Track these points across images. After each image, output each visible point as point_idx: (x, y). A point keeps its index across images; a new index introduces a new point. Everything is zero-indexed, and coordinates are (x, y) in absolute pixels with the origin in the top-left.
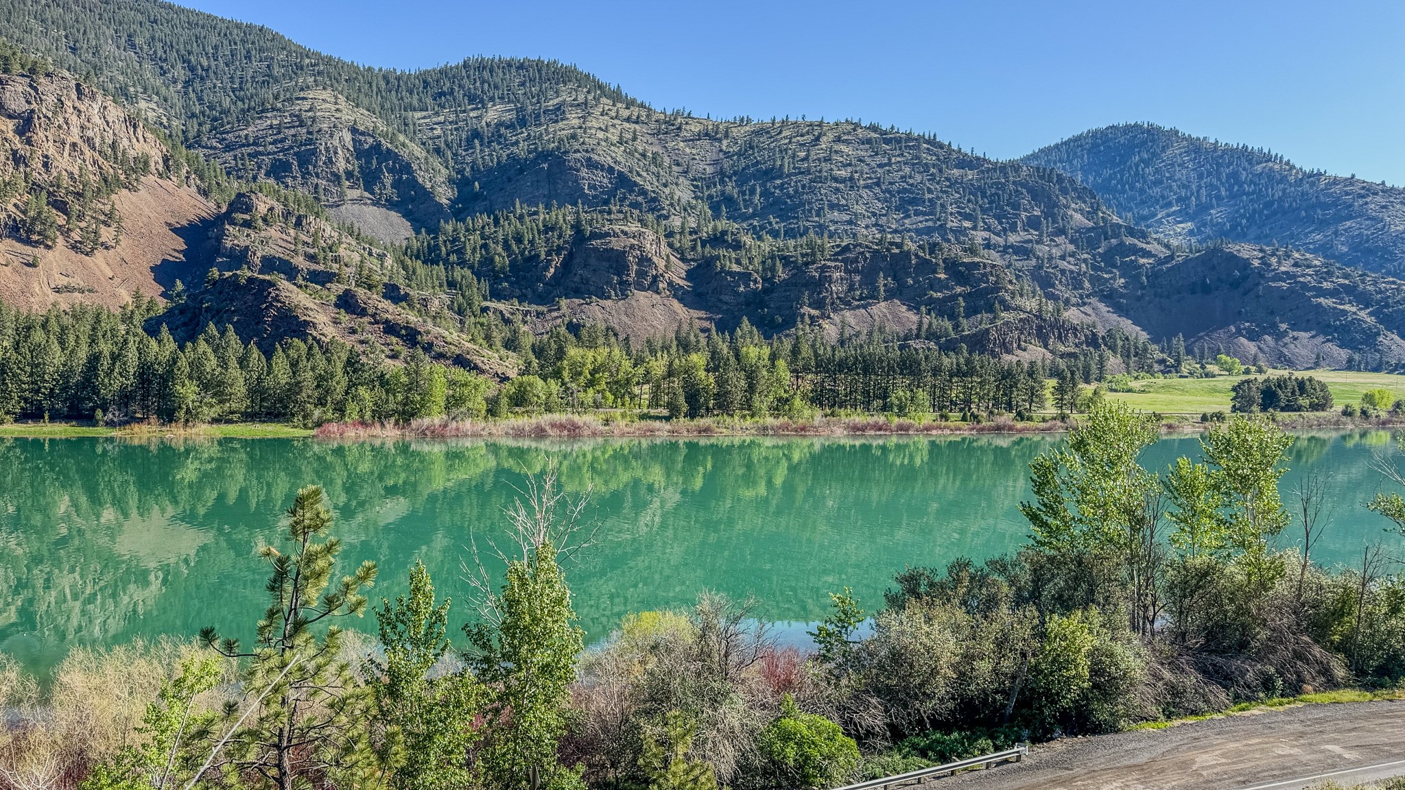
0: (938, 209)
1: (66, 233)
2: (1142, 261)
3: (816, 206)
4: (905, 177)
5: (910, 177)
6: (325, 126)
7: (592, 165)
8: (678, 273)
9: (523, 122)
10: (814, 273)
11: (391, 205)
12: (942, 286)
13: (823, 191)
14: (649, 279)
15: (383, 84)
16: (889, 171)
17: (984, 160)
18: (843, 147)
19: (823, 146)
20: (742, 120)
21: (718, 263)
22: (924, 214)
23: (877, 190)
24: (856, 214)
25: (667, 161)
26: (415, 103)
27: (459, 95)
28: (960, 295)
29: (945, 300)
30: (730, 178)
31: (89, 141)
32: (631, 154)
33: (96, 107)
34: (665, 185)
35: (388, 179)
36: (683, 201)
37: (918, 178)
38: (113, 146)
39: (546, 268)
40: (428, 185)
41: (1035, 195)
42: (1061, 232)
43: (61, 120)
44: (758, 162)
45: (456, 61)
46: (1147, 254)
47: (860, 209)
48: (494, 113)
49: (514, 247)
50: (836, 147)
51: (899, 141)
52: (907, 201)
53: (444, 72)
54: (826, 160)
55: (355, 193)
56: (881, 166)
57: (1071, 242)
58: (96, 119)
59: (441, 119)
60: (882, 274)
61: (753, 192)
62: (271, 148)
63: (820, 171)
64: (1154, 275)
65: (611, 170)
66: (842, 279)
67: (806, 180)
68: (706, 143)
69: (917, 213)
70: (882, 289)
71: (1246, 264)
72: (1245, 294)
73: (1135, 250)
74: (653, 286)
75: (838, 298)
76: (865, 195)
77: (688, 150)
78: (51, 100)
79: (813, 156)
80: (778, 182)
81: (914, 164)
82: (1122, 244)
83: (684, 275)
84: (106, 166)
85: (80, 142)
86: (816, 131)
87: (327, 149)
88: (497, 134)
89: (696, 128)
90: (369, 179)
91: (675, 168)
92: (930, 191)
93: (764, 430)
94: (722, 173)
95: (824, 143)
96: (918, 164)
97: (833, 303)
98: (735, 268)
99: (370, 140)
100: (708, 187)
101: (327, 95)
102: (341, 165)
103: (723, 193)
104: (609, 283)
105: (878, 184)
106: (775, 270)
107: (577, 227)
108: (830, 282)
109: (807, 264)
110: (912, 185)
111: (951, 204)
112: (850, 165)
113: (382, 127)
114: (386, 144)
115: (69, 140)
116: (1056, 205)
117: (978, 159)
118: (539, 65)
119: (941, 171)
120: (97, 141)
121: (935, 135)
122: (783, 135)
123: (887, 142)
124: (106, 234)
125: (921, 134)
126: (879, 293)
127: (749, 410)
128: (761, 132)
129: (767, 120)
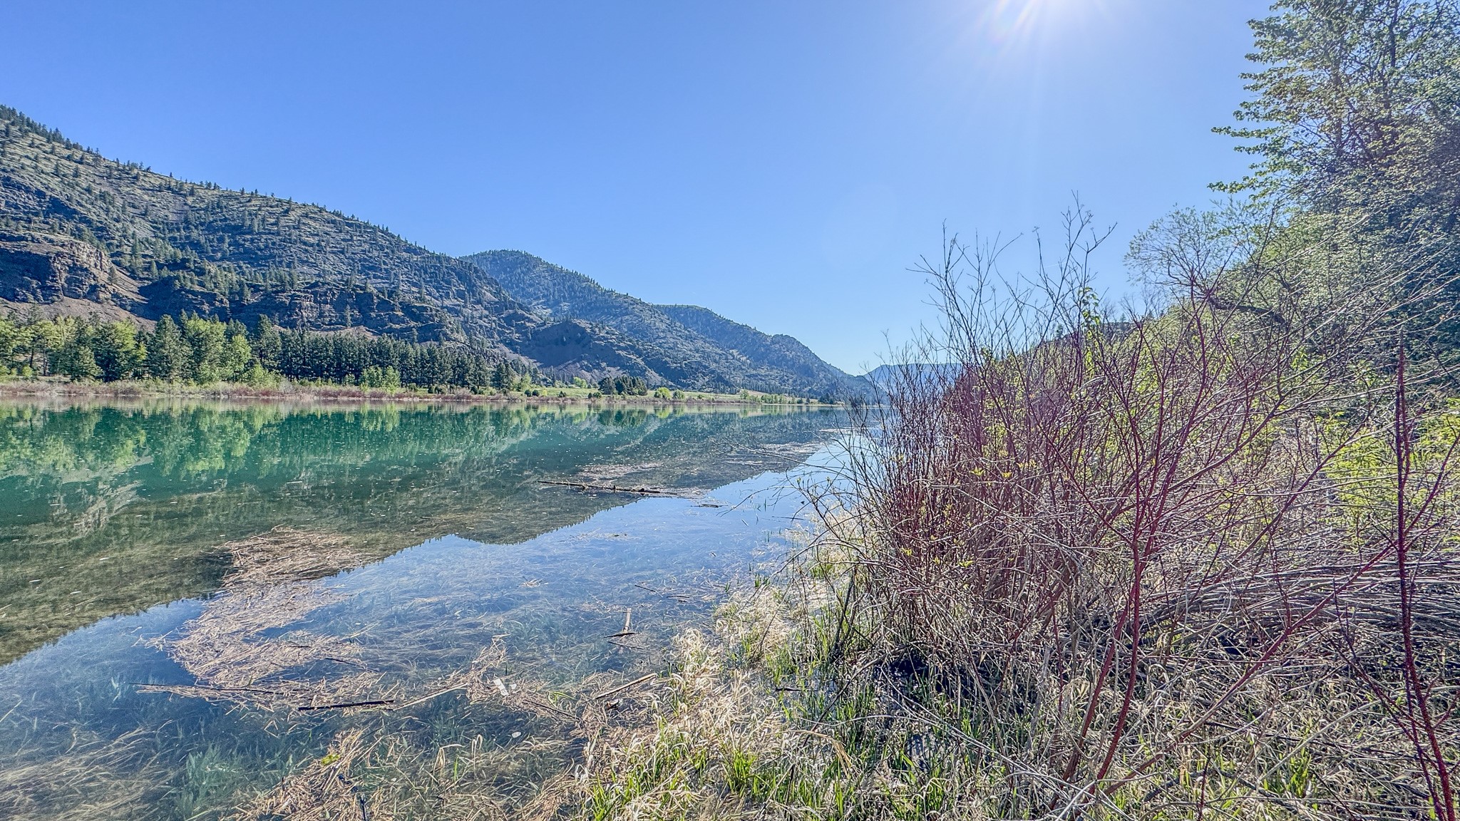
0: (393, 276)
2: (528, 324)
4: (365, 251)
5: (369, 251)
10: (284, 300)
12: (399, 320)
13: (292, 250)
16: (351, 245)
18: (311, 222)
19: (292, 218)
21: (178, 283)
22: (382, 278)
23: (342, 256)
24: (324, 271)
25: (119, 202)
28: (413, 327)
29: (402, 330)
32: (71, 186)
36: (138, 237)
37: (376, 253)
41: (461, 277)
42: (479, 302)
46: (530, 321)
47: (328, 267)
50: (304, 221)
51: (359, 226)
52: (369, 267)
54: (294, 228)
56: (343, 240)
57: (486, 309)
60: (348, 307)
63: (290, 235)
64: (535, 333)
66: (311, 307)
67: (276, 239)
68: (168, 194)
69: (375, 277)
70: (349, 318)
71: (583, 330)
72: (584, 346)
73: (523, 317)
74: (92, 295)
75: (309, 322)
76: (332, 259)
77: (146, 197)
79: (282, 222)
80: (249, 237)
82: (516, 312)
83: (136, 290)
86: (285, 207)
89: (154, 181)
92: (385, 263)
93: (215, 396)
94: (187, 222)
95: (293, 215)
96: (374, 243)
97: (303, 325)
98: (197, 288)
100: (170, 231)
104: (25, 286)
105: (342, 252)
108: (300, 308)
109: (277, 292)
110: (371, 257)
111: (402, 274)
112: (317, 235)
116: (474, 285)
117: (420, 248)
119: (393, 251)
121: (387, 228)
122: (253, 203)
123: (348, 224)
125: (377, 226)
126: (346, 320)
127: (196, 376)
128: (230, 197)
129: (237, 190)
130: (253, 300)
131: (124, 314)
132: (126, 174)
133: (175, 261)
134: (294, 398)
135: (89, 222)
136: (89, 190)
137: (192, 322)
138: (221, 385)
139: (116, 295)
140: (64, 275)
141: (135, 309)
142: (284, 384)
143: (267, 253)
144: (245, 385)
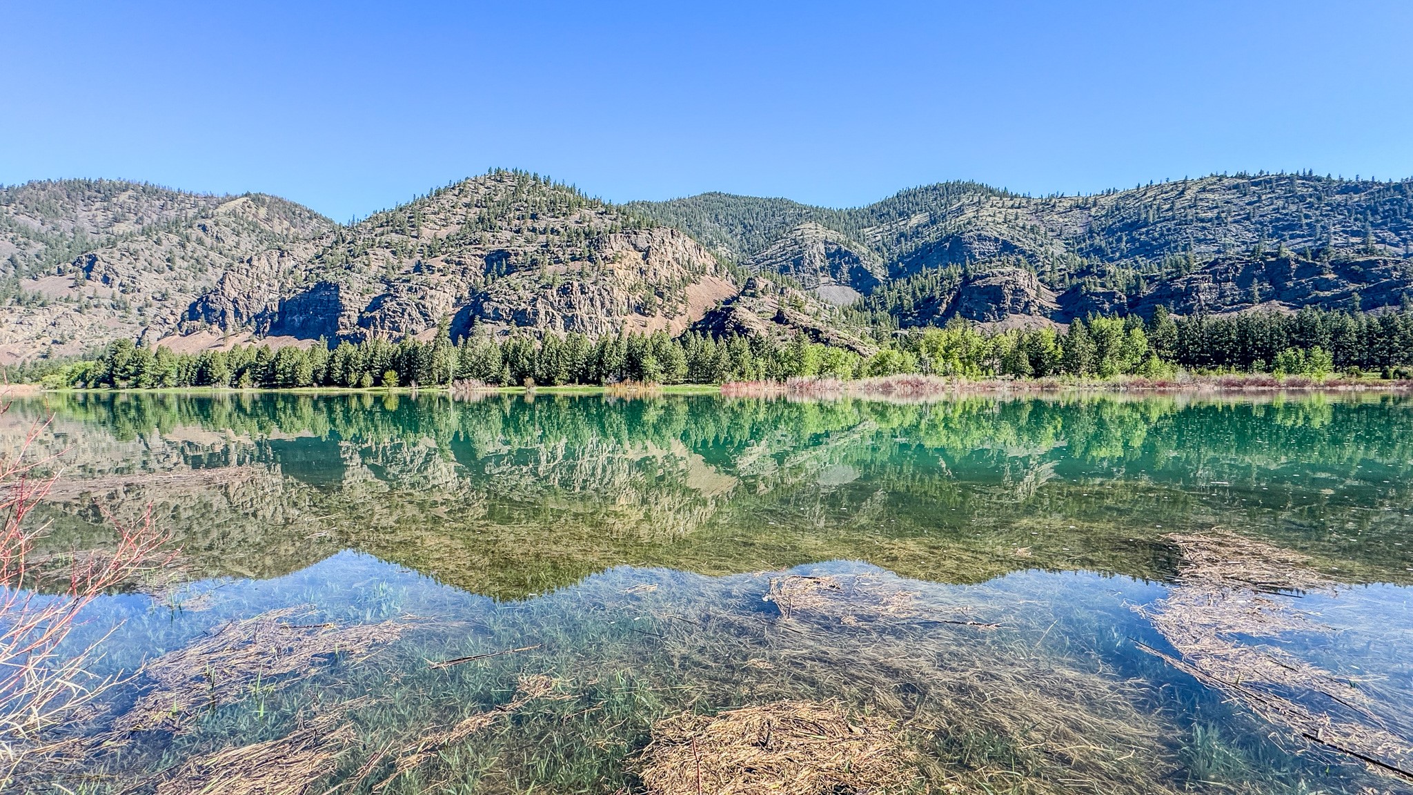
0: (1319, 230)
1: (662, 309)
3: (1181, 244)
4: (1278, 209)
5: (1284, 208)
6: (809, 243)
7: (981, 238)
8: (1049, 299)
9: (934, 222)
10: (1180, 285)
11: (847, 284)
12: (1329, 285)
13: (1188, 231)
14: (1022, 305)
15: (847, 217)
16: (1259, 207)
17: (1373, 183)
18: (1210, 196)
19: (1188, 197)
20: (1109, 191)
21: (1084, 288)
22: (1303, 236)
23: (1248, 223)
24: (1224, 245)
25: (1043, 230)
26: (865, 223)
27: (893, 213)
28: (1354, 291)
29: (1335, 297)
30: (1098, 234)
31: (677, 260)
32: (1013, 228)
33: (680, 241)
34: (1041, 246)
35: (845, 268)
36: (1056, 255)
37: (1293, 208)
38: (688, 262)
39: (940, 304)
40: (869, 269)
43: (663, 250)
44: (1124, 218)
45: (891, 194)
47: (1229, 240)
48: (915, 220)
49: (919, 294)
50: (1201, 196)
51: (1270, 181)
52: (1283, 227)
53: (884, 204)
54: (1190, 207)
55: (826, 280)
56: (1249, 204)
58: (681, 248)
59: (881, 230)
60: (1256, 280)
61: (1119, 240)
62: (779, 259)
63: (1185, 216)
65: (997, 240)
66: (1210, 288)
67: (1171, 225)
68: (1077, 212)
69: (1292, 237)
70: (1257, 293)
74: (1026, 309)
75: (1207, 305)
76: (1234, 230)
77: (1061, 220)
78: (658, 240)
79: (1178, 205)
80: (1144, 230)
81: (1287, 198)
83: (1054, 300)
84: (684, 271)
85: (672, 261)
86: (1181, 189)
87: (810, 256)
88: (917, 233)
89: (1067, 204)
90: (834, 270)
91: (1050, 234)
92: (1307, 217)
93: (1115, 388)
94: (1091, 231)
95: (1189, 194)
96: (1291, 196)
97: (1201, 309)
98: (1100, 290)
99: (835, 247)
100: (1078, 244)
101: (812, 225)
102: (818, 264)
103: (1091, 245)
104: (989, 310)
105: (1248, 219)
106: (1139, 288)
107: (965, 276)
108: (1197, 292)
109: (1172, 280)
110: (1286, 214)
111: (1334, 225)
112: (1216, 207)
113: (842, 237)
114: (844, 248)
115: (666, 261)
117: (1365, 183)
118: (947, 186)
119: (1319, 199)
120: (681, 259)
121: (1310, 172)
122: (1148, 194)
123: (1256, 184)
124: (681, 308)
125: (1295, 173)
126: (1253, 297)
127: (1099, 371)
128: (1127, 197)
129: (1132, 187)
130: (1149, 292)
131: (1046, 322)
132: (1048, 205)
133: (1082, 270)
134: (1191, 389)
135: (1023, 252)
136: (1023, 228)
137: (1096, 321)
138: (1120, 378)
139: (1041, 307)
140: (1010, 297)
141: (1055, 317)
142: (1181, 374)
143: (1162, 241)
144: (1142, 377)
